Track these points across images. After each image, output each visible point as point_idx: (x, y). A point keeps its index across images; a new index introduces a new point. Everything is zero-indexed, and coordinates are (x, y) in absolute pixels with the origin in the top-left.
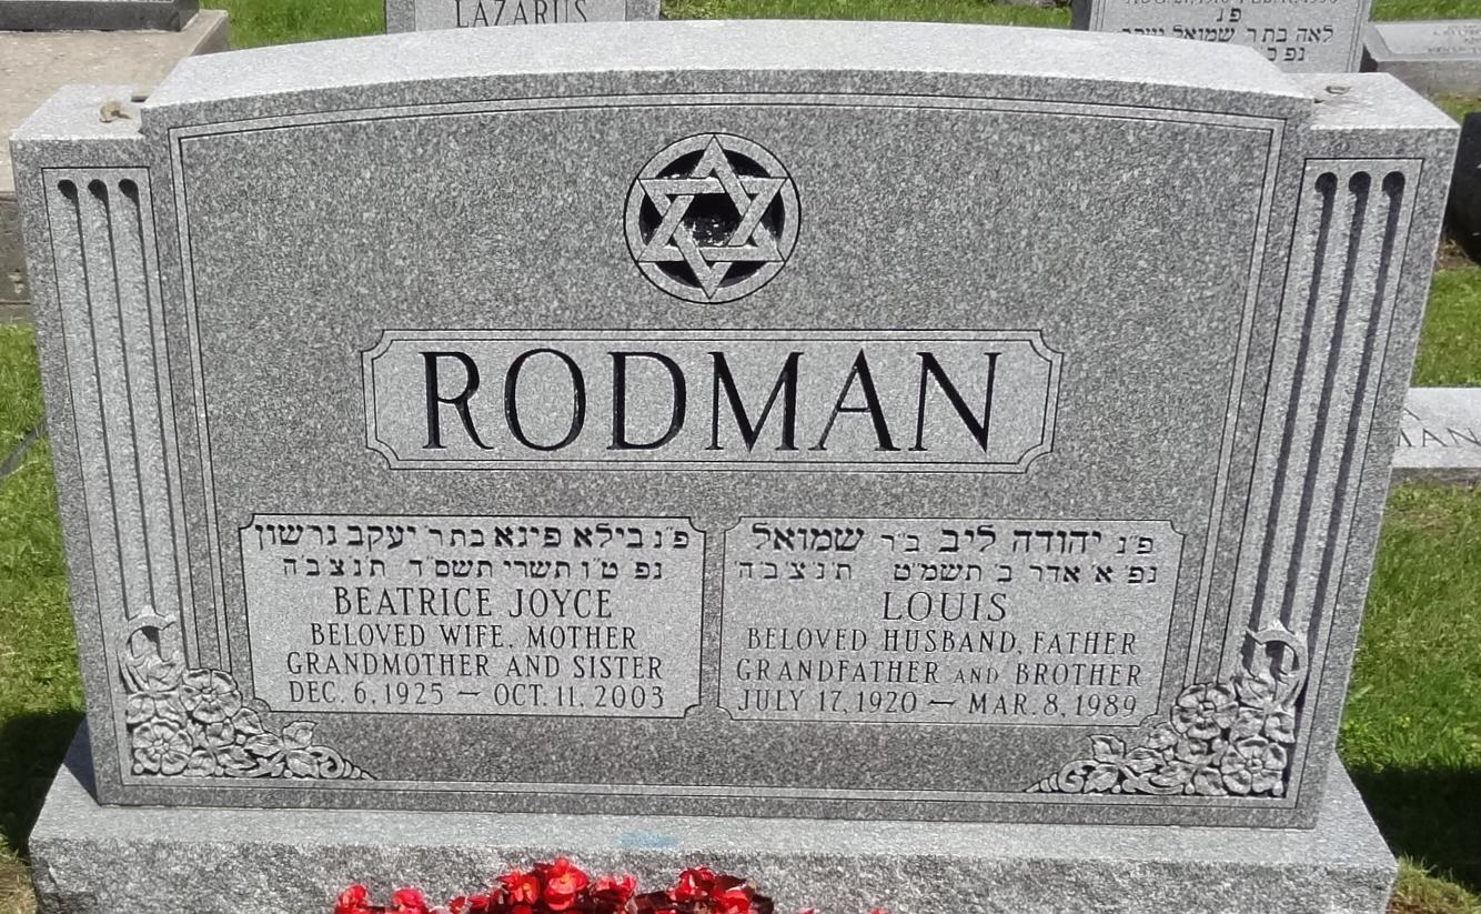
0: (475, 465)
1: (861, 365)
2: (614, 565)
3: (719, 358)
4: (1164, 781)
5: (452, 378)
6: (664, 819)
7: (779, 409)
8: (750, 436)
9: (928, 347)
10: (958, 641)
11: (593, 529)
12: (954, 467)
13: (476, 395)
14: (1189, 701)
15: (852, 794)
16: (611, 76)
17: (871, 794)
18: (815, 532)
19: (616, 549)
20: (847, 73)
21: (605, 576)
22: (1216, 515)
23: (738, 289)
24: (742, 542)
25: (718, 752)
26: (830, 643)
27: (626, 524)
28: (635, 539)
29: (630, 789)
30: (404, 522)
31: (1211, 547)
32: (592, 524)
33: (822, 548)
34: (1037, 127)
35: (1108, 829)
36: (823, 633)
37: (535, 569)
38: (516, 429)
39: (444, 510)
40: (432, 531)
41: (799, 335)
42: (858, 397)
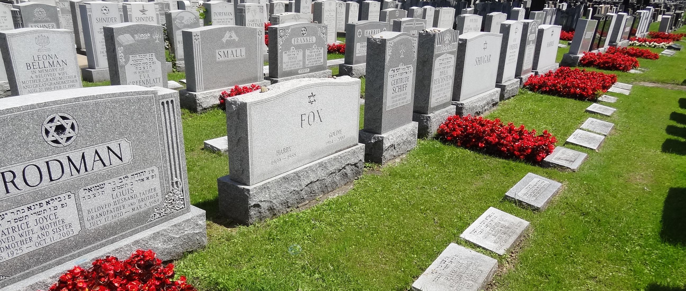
0: (19, 195)
1: (96, 152)
2: (56, 207)
3: (68, 157)
4: (167, 212)
5: (9, 177)
6: (80, 257)
7: (83, 164)
8: (78, 171)
9: (108, 145)
10: (127, 199)
11: (50, 200)
12: (118, 167)
13: (16, 179)
14: (167, 196)
15: (116, 236)
16: (32, 105)
17: (119, 235)
18: (96, 187)
19: (56, 203)
20: (80, 97)
21: (55, 210)
22: (162, 163)
23: (69, 143)
24: (82, 193)
25: (88, 238)
26: (104, 208)
27: (57, 197)
28: (59, 199)
29: (71, 254)
30: (4, 213)
31: (163, 168)
32: (49, 199)
33: (98, 189)
34: (117, 102)
35: (161, 224)
36: (102, 206)
37: (38, 213)
38: (27, 184)
39: (13, 207)
40: (11, 213)
41: (83, 149)
42: (97, 158)
